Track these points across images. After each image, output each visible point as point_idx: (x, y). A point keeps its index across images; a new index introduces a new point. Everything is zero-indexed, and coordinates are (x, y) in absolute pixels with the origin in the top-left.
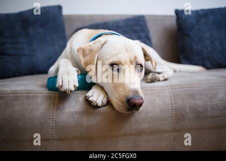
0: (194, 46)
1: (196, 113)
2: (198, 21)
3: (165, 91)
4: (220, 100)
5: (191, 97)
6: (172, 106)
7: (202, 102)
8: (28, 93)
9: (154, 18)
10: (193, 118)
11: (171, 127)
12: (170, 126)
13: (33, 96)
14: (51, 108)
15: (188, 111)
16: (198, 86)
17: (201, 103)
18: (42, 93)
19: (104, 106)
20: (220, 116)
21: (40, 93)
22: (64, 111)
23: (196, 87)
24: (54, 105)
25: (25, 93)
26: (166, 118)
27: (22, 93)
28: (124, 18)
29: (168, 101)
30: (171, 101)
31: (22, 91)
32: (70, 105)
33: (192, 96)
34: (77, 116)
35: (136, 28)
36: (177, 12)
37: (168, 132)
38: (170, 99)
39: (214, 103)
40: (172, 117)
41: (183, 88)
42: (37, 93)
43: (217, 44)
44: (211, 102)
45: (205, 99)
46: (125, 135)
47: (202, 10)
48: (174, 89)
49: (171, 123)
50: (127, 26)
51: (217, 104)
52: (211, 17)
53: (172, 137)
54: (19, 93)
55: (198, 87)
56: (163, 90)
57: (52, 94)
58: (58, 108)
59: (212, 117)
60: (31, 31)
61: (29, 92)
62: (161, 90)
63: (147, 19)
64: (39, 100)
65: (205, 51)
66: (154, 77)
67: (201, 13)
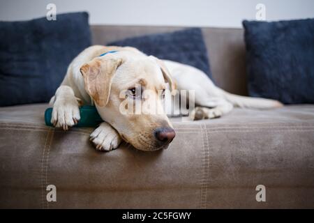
0: (267, 72)
1: (240, 164)
2: (274, 37)
3: (199, 132)
4: (275, 149)
5: (233, 143)
6: (206, 154)
7: (249, 150)
8: (16, 127)
9: (215, 31)
10: (235, 172)
11: (204, 182)
12: (203, 180)
13: (22, 132)
14: (43, 148)
15: (228, 161)
16: (246, 127)
17: (248, 152)
18: (34, 128)
19: (113, 149)
20: (274, 171)
21: (32, 128)
22: (60, 153)
23: (242, 129)
24: (48, 144)
25: (13, 127)
26: (198, 169)
27: (9, 127)
28: (172, 31)
29: (201, 146)
30: (205, 147)
31: (10, 124)
32: (68, 145)
33: (235, 141)
34: (76, 160)
35: (187, 45)
36: (245, 23)
37: (200, 188)
38: (205, 144)
39: (266, 152)
40: (206, 168)
41: (225, 129)
42: (28, 128)
43: (301, 69)
44: (263, 150)
45: (254, 146)
46: (141, 189)
47: (281, 22)
48: (211, 130)
49: (204, 177)
50: (175, 42)
51: (270, 154)
52: (294, 32)
53: (206, 196)
54: (5, 127)
55: (246, 129)
56: (197, 130)
57: (48, 129)
58: (53, 148)
59: (263, 171)
60: (44, 45)
61: (18, 126)
62: (193, 131)
63: (205, 32)
64: (30, 137)
65: (283, 79)
66: (199, 112)
67: (280, 26)
